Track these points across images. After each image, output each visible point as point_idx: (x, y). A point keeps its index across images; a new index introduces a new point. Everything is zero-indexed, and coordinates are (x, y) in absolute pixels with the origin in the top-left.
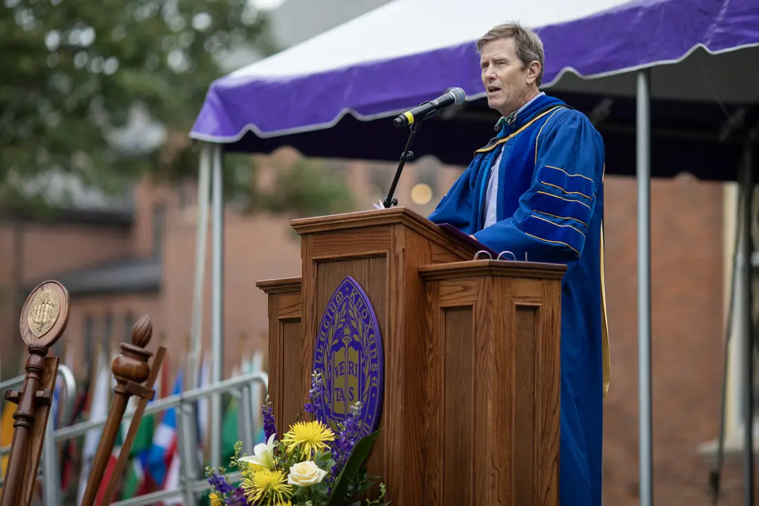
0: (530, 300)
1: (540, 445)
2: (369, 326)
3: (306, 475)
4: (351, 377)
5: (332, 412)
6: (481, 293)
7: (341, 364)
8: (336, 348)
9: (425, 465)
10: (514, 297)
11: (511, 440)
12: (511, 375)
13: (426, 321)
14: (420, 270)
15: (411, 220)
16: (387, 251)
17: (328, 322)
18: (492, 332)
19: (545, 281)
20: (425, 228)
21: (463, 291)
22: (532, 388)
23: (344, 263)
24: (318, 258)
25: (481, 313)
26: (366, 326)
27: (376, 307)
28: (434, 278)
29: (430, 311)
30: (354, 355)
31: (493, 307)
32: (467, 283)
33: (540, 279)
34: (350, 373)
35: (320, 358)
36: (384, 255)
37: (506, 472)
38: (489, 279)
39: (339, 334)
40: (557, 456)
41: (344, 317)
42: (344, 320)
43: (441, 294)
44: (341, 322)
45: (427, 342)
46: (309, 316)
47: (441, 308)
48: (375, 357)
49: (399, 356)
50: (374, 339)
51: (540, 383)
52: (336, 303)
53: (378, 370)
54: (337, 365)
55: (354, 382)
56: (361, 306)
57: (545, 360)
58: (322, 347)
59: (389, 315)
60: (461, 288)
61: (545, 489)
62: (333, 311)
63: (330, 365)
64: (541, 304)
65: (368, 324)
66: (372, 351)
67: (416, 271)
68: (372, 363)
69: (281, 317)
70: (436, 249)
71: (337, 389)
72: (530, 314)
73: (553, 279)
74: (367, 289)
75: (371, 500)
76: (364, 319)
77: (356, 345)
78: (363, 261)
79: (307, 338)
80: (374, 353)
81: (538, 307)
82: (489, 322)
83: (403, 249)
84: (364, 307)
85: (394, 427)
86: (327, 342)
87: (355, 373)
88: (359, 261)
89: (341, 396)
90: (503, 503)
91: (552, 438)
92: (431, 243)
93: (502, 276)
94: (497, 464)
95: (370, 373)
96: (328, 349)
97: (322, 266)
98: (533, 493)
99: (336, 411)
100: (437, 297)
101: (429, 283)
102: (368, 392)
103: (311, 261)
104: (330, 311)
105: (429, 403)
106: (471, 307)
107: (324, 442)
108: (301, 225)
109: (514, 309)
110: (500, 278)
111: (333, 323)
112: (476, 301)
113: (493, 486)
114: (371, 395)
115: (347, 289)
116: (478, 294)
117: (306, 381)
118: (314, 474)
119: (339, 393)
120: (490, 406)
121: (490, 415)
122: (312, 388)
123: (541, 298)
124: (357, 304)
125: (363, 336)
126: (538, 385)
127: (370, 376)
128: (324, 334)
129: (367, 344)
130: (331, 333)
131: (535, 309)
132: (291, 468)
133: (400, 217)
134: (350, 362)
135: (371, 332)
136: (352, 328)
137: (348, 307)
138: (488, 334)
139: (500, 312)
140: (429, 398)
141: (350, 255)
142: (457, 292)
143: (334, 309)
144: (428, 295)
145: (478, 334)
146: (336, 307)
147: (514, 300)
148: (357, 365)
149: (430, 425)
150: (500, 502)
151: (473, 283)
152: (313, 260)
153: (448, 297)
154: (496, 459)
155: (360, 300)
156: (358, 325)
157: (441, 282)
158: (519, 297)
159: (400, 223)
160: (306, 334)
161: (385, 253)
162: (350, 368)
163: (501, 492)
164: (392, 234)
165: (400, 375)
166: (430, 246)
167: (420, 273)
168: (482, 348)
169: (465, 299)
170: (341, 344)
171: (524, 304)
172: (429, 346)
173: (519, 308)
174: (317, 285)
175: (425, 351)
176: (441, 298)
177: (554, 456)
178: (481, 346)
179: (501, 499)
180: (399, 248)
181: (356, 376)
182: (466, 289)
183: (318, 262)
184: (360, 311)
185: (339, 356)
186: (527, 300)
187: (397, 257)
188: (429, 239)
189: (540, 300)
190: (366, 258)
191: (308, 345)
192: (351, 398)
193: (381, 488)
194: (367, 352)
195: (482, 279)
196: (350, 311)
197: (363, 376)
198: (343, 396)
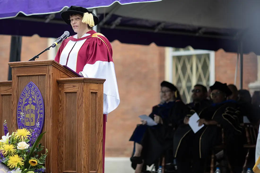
0: (95, 90)
1: (97, 136)
2: (39, 98)
3: (23, 146)
4: (32, 114)
5: (24, 125)
6: (80, 88)
7: (28, 110)
8: (26, 105)
9: (59, 142)
10: (90, 89)
11: (89, 135)
12: (89, 114)
13: (59, 96)
14: (57, 80)
15: (55, 64)
16: (46, 74)
17: (23, 96)
18: (84, 101)
19: (99, 84)
20: (59, 66)
21: (73, 87)
22: (95, 118)
23: (28, 77)
24: (18, 75)
25: (80, 94)
26: (38, 98)
27: (41, 91)
28: (61, 83)
29: (60, 93)
30: (33, 107)
31: (84, 92)
32: (74, 85)
33: (98, 83)
34: (32, 113)
35: (20, 108)
36: (45, 75)
37: (88, 145)
38: (83, 83)
39: (27, 100)
40: (102, 140)
41: (29, 95)
42: (29, 96)
43: (64, 88)
44: (28, 96)
45: (59, 103)
46: (15, 94)
47: (65, 92)
48: (41, 108)
49: (51, 108)
50: (41, 102)
51: (98, 117)
52: (26, 90)
53: (43, 112)
54: (26, 110)
55: (33, 116)
56: (36, 91)
57: (99, 109)
58: (21, 104)
59: (47, 94)
60: (72, 86)
61: (99, 150)
62: (25, 93)
63: (24, 110)
64: (98, 92)
65: (39, 97)
66: (40, 106)
67: (56, 80)
68: (40, 110)
69: (2, 94)
70: (62, 73)
71: (27, 118)
72: (94, 95)
73: (101, 83)
74: (38, 86)
75: (43, 154)
76: (37, 96)
77: (34, 104)
78: (36, 77)
79: (14, 101)
80: (41, 107)
81: (97, 92)
82: (83, 97)
83: (52, 73)
84: (37, 91)
85: (49, 131)
86: (23, 102)
87: (34, 113)
88: (35, 77)
89: (28, 120)
90: (87, 155)
91: (101, 134)
92: (60, 71)
93: (87, 82)
94: (85, 143)
95: (40, 113)
96: (23, 105)
97: (20, 78)
98: (95, 151)
99: (26, 125)
100: (63, 88)
101: (60, 84)
102: (39, 119)
103: (16, 76)
104: (24, 93)
105: (60, 123)
106: (76, 92)
107: (27, 135)
108: (12, 64)
109: (90, 93)
110: (86, 83)
111: (25, 97)
112: (78, 90)
113: (84, 150)
114: (40, 120)
115: (30, 86)
116: (79, 88)
117: (14, 115)
118: (26, 146)
119: (27, 119)
120: (83, 124)
121: (83, 127)
122: (21, 118)
123: (98, 89)
124: (34, 91)
125: (37, 101)
126: (97, 117)
127: (39, 114)
128: (22, 100)
129: (38, 104)
130: (24, 100)
131: (96, 93)
132: (18, 144)
133: (51, 63)
134: (32, 109)
135: (40, 100)
136: (32, 98)
137: (31, 91)
138: (82, 101)
139: (86, 94)
140: (60, 121)
141: (32, 74)
142: (71, 87)
143: (25, 92)
144: (59, 88)
145: (79, 101)
146: (26, 91)
147: (90, 90)
148: (34, 110)
149: (61, 130)
150: (86, 154)
151: (77, 85)
152: (17, 76)
153: (67, 89)
154: (85, 141)
155: (35, 89)
156: (35, 97)
157: (64, 84)
158: (92, 89)
159: (51, 65)
160: (14, 100)
161: (45, 74)
162: (32, 111)
163: (86, 151)
164: (48, 68)
165: (51, 114)
166: (60, 72)
167: (57, 81)
168: (80, 106)
169: (74, 90)
170: (28, 104)
171: (93, 91)
172: (60, 104)
173: (92, 93)
174: (18, 84)
175: (59, 106)
176: (64, 89)
177: (101, 140)
178: (80, 105)
179: (86, 153)
180: (51, 73)
181: (34, 114)
182: (74, 86)
183: (18, 76)
184: (36, 93)
185: (27, 107)
186: (94, 90)
187: (50, 76)
188: (60, 70)
189: (97, 90)
190: (37, 76)
191: (15, 103)
192: (32, 121)
193: (46, 150)
194: (38, 106)
195: (80, 83)
196: (31, 93)
197: (37, 114)
198: (29, 120)
